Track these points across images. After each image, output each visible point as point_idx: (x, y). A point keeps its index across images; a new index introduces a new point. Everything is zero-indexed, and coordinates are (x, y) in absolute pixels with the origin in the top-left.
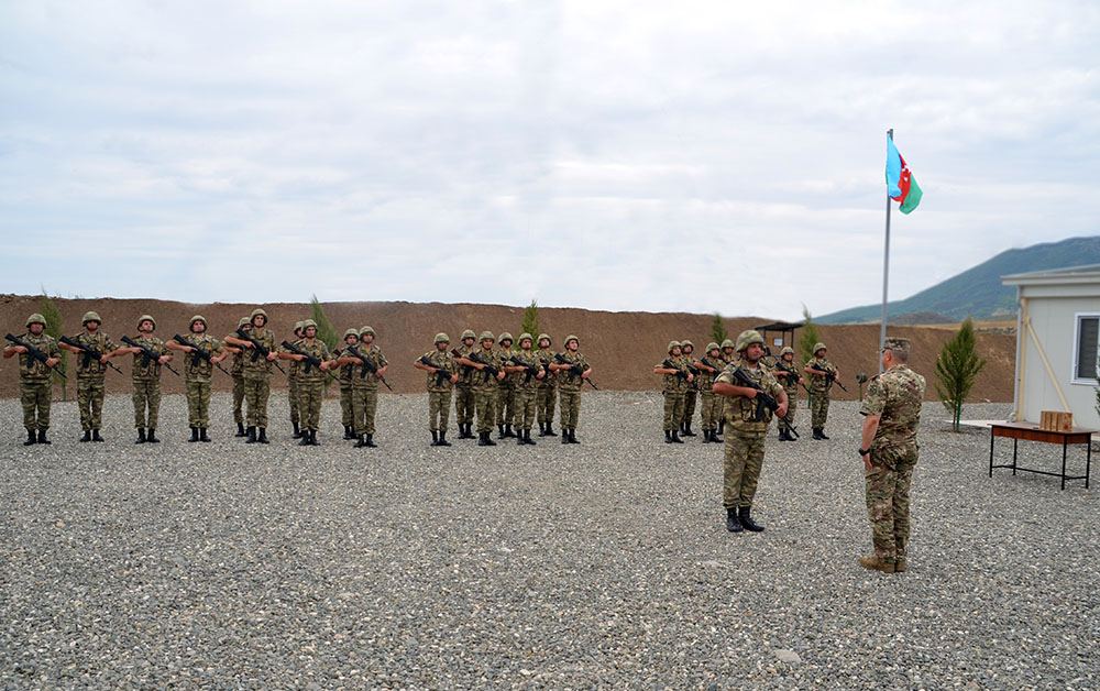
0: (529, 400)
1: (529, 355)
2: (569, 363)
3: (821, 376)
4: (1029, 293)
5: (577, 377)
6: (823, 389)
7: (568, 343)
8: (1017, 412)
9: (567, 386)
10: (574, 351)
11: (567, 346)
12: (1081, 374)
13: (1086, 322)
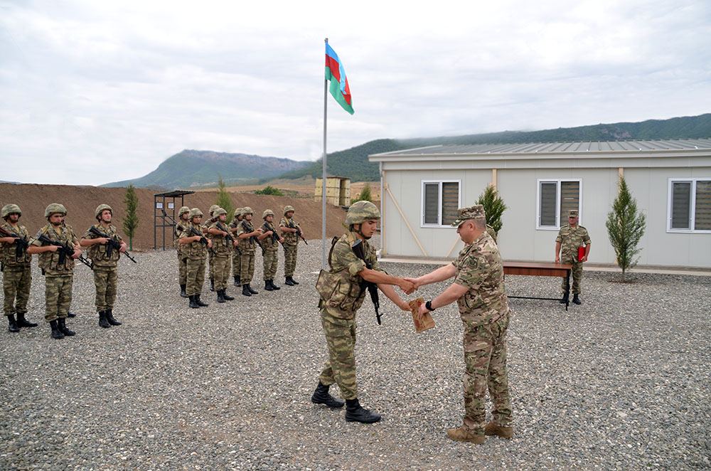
0: (64, 283)
1: (58, 231)
2: (106, 237)
3: (293, 233)
4: (387, 167)
5: (114, 251)
6: (295, 244)
7: (100, 214)
8: (383, 248)
9: (104, 263)
10: (107, 222)
11: (99, 217)
12: (427, 221)
13: (428, 186)
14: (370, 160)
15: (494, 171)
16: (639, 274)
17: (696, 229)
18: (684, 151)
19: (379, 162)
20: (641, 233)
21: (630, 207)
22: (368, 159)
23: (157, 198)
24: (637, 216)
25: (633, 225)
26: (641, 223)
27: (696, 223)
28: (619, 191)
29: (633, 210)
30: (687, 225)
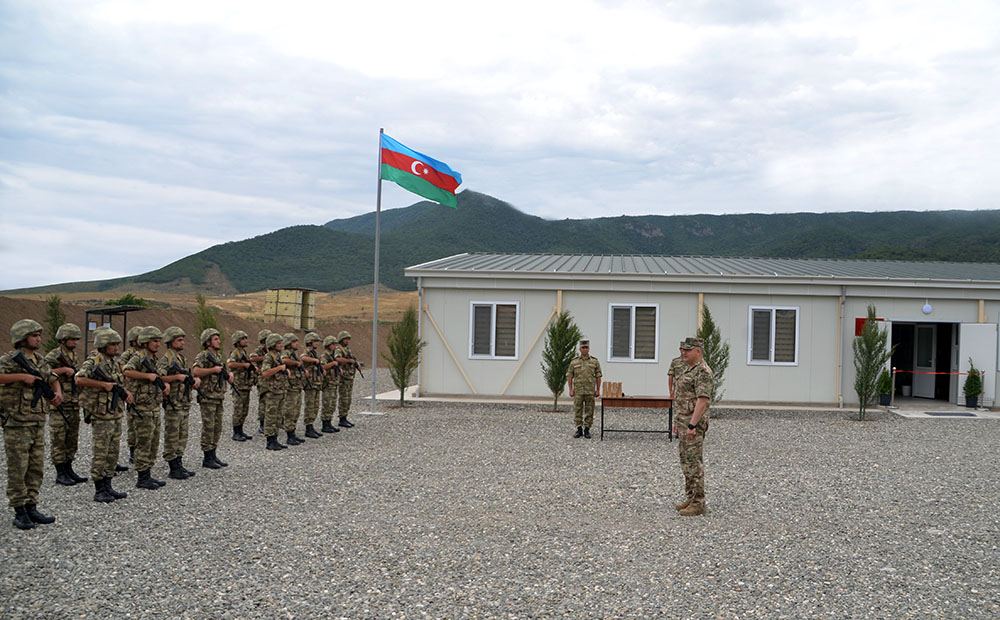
3: (350, 364)
4: (427, 284)
6: (352, 377)
8: (420, 385)
12: (476, 351)
13: (478, 309)
14: (406, 275)
15: (560, 293)
16: (723, 409)
17: (775, 360)
18: (764, 278)
19: (416, 278)
20: (726, 363)
21: (713, 337)
22: (404, 272)
23: (90, 315)
24: (721, 345)
25: (718, 355)
26: (726, 355)
27: (776, 355)
28: (701, 319)
29: (717, 339)
30: (766, 357)
